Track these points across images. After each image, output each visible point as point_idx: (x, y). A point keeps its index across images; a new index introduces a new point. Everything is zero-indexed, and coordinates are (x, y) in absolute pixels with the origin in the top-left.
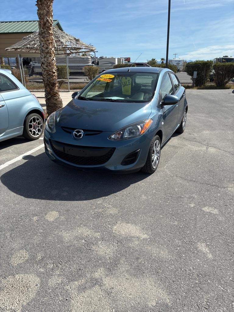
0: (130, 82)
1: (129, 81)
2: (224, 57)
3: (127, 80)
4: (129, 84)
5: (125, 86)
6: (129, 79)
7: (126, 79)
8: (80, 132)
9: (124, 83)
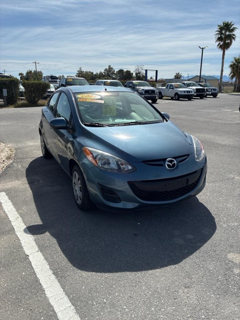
8: (173, 161)
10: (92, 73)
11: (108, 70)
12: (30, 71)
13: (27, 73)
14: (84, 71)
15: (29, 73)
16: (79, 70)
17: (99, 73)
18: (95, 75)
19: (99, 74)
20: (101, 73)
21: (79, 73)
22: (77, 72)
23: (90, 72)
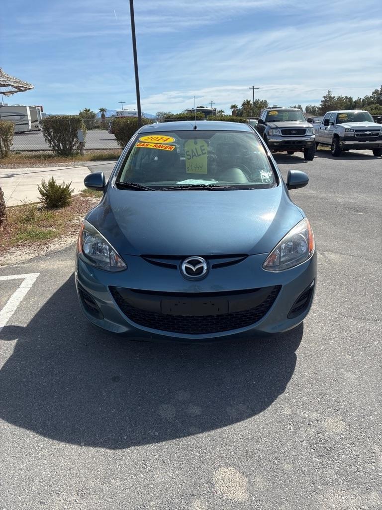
0: (204, 150)
1: (202, 148)
2: (198, 107)
3: (198, 147)
4: (203, 154)
5: (194, 157)
6: (201, 145)
7: (196, 143)
8: (199, 262)
9: (191, 151)
10: (350, 99)
11: (379, 92)
12: (247, 100)
13: (244, 104)
14: (334, 97)
15: (246, 104)
16: (325, 96)
17: (362, 97)
18: (355, 102)
19: (363, 100)
20: (367, 98)
21: (326, 101)
22: (323, 99)
23: (346, 97)
